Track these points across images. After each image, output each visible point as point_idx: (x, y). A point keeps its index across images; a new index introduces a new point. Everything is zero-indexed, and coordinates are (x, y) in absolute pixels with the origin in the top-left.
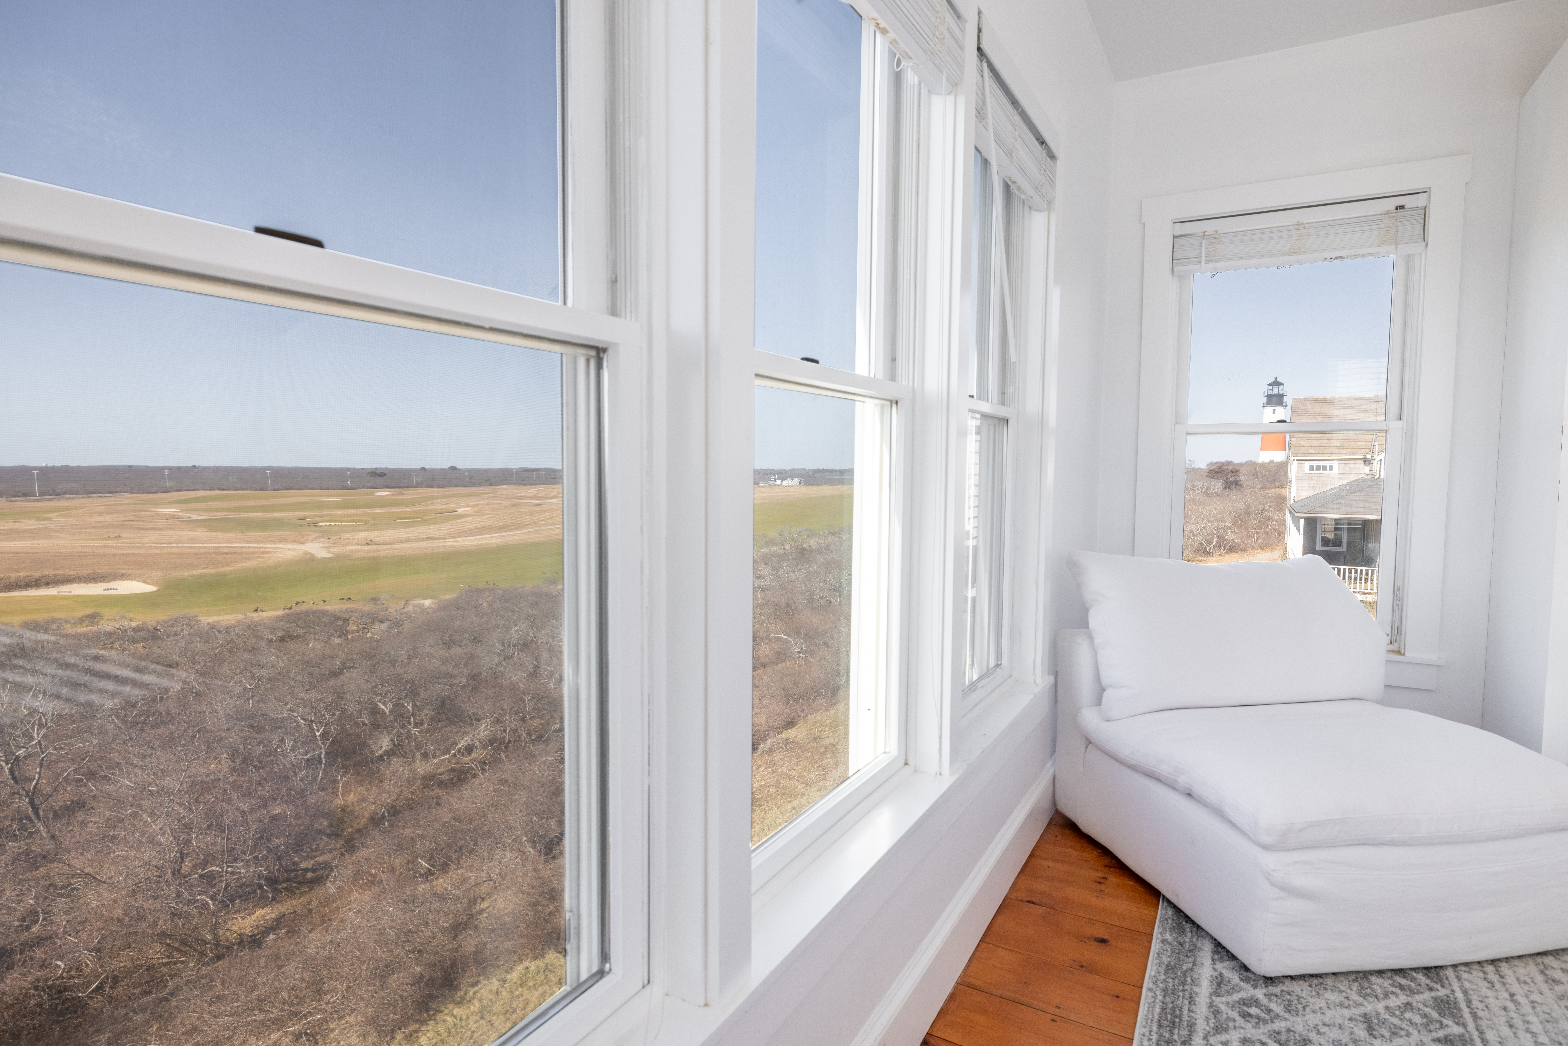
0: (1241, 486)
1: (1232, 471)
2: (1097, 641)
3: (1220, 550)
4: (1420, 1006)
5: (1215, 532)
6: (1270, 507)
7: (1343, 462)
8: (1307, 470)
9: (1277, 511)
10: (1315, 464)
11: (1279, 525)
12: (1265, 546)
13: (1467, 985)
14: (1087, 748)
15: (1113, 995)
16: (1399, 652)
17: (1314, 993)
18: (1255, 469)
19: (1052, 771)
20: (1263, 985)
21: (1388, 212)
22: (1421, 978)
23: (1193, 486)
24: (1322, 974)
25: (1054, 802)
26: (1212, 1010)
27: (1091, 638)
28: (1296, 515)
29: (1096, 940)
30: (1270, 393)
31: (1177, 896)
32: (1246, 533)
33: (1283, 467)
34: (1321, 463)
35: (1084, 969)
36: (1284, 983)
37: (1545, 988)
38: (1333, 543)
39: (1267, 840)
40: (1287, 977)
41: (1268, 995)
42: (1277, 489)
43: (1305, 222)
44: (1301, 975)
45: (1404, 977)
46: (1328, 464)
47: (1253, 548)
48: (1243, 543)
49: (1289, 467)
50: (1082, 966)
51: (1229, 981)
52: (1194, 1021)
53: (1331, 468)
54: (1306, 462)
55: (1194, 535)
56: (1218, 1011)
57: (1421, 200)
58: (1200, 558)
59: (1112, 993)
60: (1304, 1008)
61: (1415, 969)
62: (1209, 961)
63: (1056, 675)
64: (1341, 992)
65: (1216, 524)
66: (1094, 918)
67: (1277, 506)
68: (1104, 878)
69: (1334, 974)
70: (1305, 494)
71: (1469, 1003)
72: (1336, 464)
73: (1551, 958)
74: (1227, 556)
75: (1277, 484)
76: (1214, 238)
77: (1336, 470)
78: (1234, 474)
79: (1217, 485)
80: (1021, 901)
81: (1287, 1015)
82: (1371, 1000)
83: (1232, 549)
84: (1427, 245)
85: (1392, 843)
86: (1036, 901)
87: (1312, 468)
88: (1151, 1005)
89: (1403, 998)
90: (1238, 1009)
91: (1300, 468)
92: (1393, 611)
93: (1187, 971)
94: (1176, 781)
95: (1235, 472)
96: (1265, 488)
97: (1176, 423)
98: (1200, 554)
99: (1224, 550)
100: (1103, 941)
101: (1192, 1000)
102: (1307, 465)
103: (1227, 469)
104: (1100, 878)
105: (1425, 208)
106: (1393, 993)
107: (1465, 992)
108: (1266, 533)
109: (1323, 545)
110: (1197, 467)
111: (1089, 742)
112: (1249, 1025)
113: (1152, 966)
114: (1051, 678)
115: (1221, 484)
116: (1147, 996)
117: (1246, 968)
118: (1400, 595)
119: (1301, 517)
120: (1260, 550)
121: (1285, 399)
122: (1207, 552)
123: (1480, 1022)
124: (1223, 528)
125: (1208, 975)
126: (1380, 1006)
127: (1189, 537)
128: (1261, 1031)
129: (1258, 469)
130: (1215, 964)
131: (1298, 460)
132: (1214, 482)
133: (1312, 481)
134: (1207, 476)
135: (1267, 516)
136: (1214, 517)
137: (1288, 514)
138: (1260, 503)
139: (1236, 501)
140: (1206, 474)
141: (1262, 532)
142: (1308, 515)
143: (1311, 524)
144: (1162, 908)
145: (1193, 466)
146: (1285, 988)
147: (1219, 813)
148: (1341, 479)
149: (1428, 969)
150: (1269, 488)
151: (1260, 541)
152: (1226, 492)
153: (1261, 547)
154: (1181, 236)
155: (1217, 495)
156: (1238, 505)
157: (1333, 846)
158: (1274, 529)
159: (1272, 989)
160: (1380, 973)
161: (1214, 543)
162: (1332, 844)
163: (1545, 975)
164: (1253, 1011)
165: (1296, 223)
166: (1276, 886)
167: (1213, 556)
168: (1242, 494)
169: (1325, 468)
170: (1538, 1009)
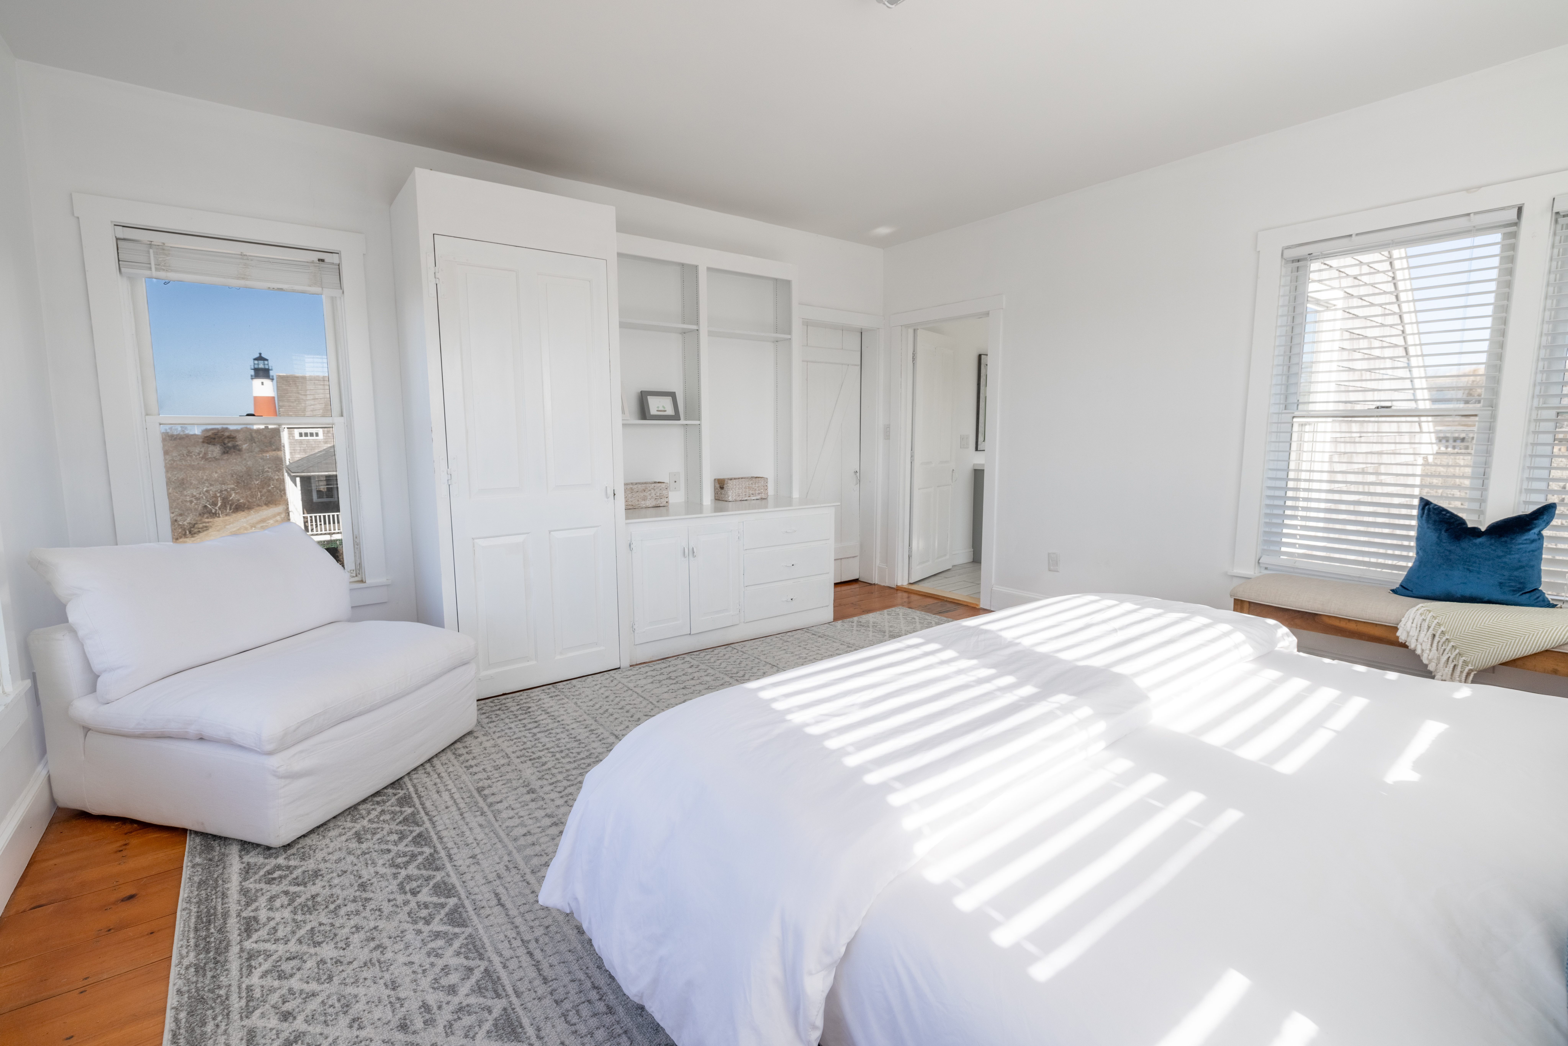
0: (240, 450)
1: (229, 437)
2: (81, 633)
3: (226, 510)
4: (390, 808)
5: (218, 495)
6: (269, 468)
7: (326, 429)
8: (297, 437)
9: (276, 471)
10: (303, 431)
11: (280, 484)
12: (269, 502)
13: (415, 781)
14: (86, 736)
15: (147, 934)
16: (362, 581)
17: (321, 838)
18: (251, 435)
19: (44, 773)
20: (283, 853)
21: (313, 262)
22: (390, 791)
23: (189, 452)
24: (326, 822)
25: (53, 801)
26: (242, 893)
27: (73, 631)
28: (294, 474)
29: (123, 900)
30: (256, 366)
31: (203, 824)
32: (249, 492)
33: (276, 433)
34: (309, 431)
35: (112, 931)
36: (298, 843)
37: (455, 762)
38: (326, 495)
39: (269, 747)
40: (300, 837)
41: (286, 858)
42: (274, 452)
43: (248, 254)
44: (311, 831)
45: (380, 796)
46: (314, 431)
47: (259, 506)
48: (249, 502)
49: (281, 433)
50: (109, 930)
51: (255, 865)
52: (227, 909)
53: (317, 435)
54: (295, 430)
55: (197, 499)
56: (248, 891)
57: (334, 259)
58: (207, 520)
59: (146, 933)
60: (314, 852)
61: (386, 788)
62: (238, 858)
63: (34, 678)
64: (339, 826)
65: (219, 487)
66: (118, 883)
67: (276, 467)
68: (126, 845)
69: (334, 818)
70: (298, 456)
71: (416, 791)
72: (320, 431)
73: (458, 743)
74: (234, 515)
75: (274, 447)
76: (162, 249)
77: (321, 436)
78: (231, 440)
79: (215, 450)
80: (24, 911)
81: (302, 863)
82: (359, 821)
83: (238, 508)
84: (343, 292)
85: (360, 714)
86: (43, 902)
87: (301, 435)
88: (186, 921)
89: (379, 809)
90: (264, 880)
91: (291, 435)
92: (355, 553)
93: (218, 877)
94: (187, 732)
95: (232, 438)
96: (262, 451)
97: (147, 415)
98: (206, 516)
99: (230, 509)
100: (131, 897)
101: (224, 895)
102: (296, 432)
103: (223, 435)
104: (121, 846)
105: (339, 265)
106: (373, 809)
107: (414, 786)
108: (269, 491)
109: (319, 497)
110: (191, 433)
111: (87, 730)
112: (274, 886)
113: (184, 891)
114: (28, 683)
115: (218, 449)
116: (181, 916)
117: (269, 848)
118: (358, 541)
119: (297, 476)
120: (265, 507)
121: (271, 373)
122: (213, 514)
123: (422, 799)
124: (226, 490)
125: (237, 870)
126: (365, 822)
127: (191, 502)
128: (283, 884)
129: (254, 435)
130: (242, 859)
131: (288, 428)
132: (211, 448)
133: (302, 446)
134: (203, 442)
135: (267, 476)
136: (216, 480)
137: (286, 474)
138: (260, 465)
139: (235, 465)
140: (201, 440)
141: (265, 490)
142: (303, 474)
143: (306, 482)
144: (190, 840)
145: (187, 432)
146: (300, 846)
147: (229, 743)
148: (326, 442)
149: (393, 783)
150: (267, 451)
151: (264, 498)
152: (226, 457)
153: (266, 504)
154: (124, 239)
155: (217, 459)
156: (239, 468)
157: (321, 731)
158: (275, 487)
159: (289, 852)
160: (364, 801)
161: (219, 504)
162: (320, 731)
163: (456, 754)
164: (276, 875)
165: (240, 253)
166: (281, 778)
167: (219, 517)
168: (241, 457)
169: (312, 435)
170: (452, 775)
